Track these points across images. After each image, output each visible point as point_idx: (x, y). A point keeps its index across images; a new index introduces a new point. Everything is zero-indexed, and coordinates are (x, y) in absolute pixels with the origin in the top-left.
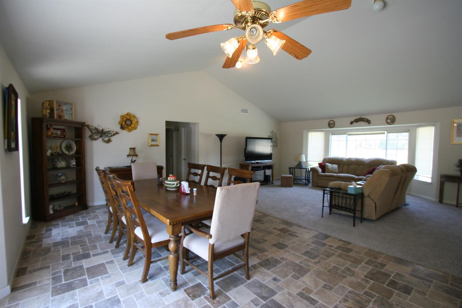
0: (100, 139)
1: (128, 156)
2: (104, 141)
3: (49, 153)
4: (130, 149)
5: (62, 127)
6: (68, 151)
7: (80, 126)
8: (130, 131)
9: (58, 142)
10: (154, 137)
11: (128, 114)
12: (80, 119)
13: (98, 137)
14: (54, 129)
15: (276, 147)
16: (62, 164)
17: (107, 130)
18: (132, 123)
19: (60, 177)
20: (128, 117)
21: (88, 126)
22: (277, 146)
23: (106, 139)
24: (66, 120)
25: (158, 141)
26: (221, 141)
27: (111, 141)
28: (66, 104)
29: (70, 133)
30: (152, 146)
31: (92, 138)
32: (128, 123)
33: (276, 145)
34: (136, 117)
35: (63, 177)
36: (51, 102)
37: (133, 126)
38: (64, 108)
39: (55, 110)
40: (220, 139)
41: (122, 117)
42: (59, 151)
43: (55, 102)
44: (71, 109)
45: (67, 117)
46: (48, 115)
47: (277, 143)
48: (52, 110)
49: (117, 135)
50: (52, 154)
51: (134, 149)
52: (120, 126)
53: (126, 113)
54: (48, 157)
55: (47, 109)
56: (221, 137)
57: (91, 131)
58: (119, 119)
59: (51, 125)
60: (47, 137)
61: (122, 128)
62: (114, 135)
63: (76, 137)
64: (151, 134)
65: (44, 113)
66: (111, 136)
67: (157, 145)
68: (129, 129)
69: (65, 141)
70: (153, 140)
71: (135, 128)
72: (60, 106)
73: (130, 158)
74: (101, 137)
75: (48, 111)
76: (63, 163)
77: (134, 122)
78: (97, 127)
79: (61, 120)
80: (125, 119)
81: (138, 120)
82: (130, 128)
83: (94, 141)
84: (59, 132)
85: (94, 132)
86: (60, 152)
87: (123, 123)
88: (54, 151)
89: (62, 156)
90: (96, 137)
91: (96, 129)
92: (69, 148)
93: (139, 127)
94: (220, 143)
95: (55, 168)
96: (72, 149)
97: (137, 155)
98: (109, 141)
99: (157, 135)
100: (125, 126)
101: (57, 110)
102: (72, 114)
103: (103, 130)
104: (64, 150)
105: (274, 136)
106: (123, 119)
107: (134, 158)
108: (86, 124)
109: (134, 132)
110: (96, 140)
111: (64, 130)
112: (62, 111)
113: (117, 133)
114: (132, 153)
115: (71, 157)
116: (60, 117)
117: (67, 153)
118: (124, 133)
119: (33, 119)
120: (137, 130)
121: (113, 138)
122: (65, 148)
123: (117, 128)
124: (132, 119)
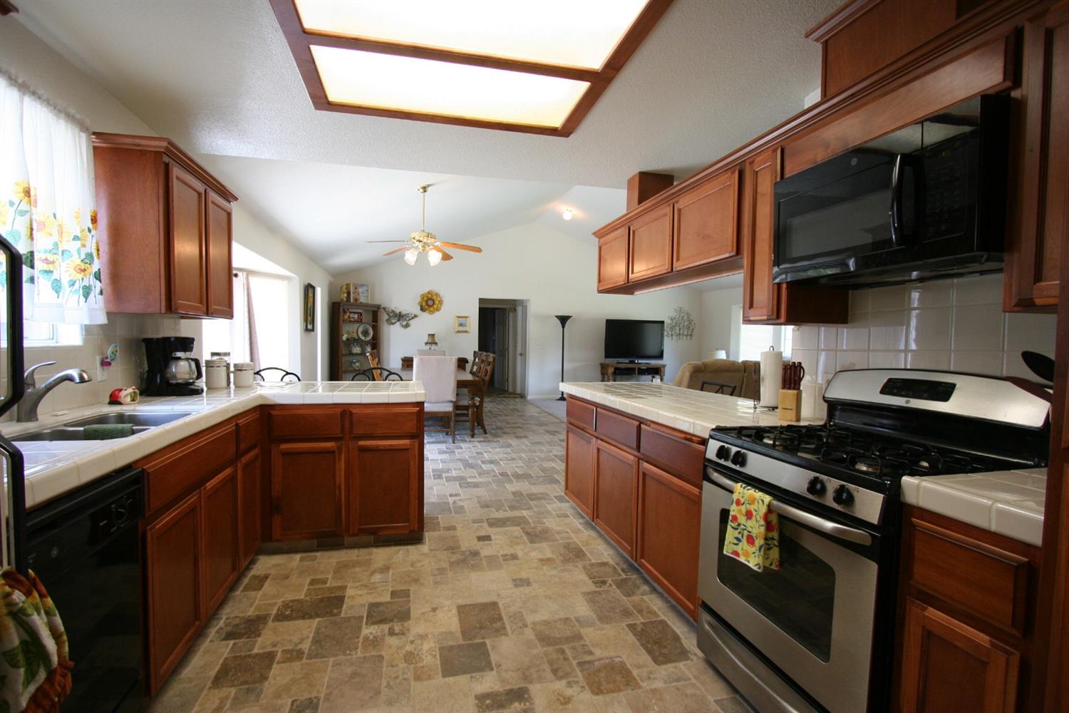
0: (398, 323)
1: (426, 343)
2: (403, 326)
3: (345, 338)
4: (429, 335)
5: (359, 311)
6: (365, 336)
7: (376, 309)
8: (432, 312)
9: (356, 326)
10: (462, 320)
11: (429, 293)
12: (377, 302)
13: (395, 320)
14: (351, 313)
15: (689, 337)
16: (357, 350)
17: (405, 312)
18: (434, 303)
19: (354, 363)
20: (430, 296)
21: (384, 309)
22: (691, 335)
23: (404, 323)
24: (361, 303)
25: (468, 324)
26: (563, 327)
27: (409, 326)
28: (362, 286)
29: (367, 317)
30: (458, 332)
31: (389, 322)
32: (430, 303)
33: (689, 333)
34: (439, 296)
35: (357, 364)
36: (348, 286)
37: (435, 306)
38: (360, 290)
39: (352, 293)
40: (561, 323)
41: (423, 296)
42: (355, 336)
43: (352, 285)
44: (368, 291)
45: (362, 300)
46: (345, 299)
47: (693, 329)
48: (349, 293)
49: (416, 319)
50: (348, 339)
51: (433, 335)
52: (419, 308)
53: (426, 291)
54: (344, 342)
55: (344, 293)
56: (563, 320)
57: (388, 314)
58: (419, 299)
59: (348, 310)
60: (343, 321)
61: (422, 309)
62: (413, 318)
63: (373, 322)
64: (459, 317)
65: (342, 297)
66: (410, 320)
67: (466, 332)
68: (431, 311)
69: (361, 326)
70: (461, 325)
71: (438, 310)
72: (356, 288)
73: (427, 347)
74: (399, 320)
75: (346, 295)
76: (357, 348)
77: (437, 302)
78: (394, 309)
79: (357, 304)
80: (425, 298)
81: (443, 299)
82: (432, 309)
83: (392, 326)
84: (356, 316)
85: (391, 315)
86: (357, 338)
87: (424, 304)
88: (350, 336)
89: (357, 341)
90: (393, 321)
91: (393, 311)
92: (365, 333)
93: (443, 308)
94: (562, 329)
95: (351, 354)
96: (368, 334)
97: (436, 344)
98: (407, 326)
99: (466, 317)
100: (426, 307)
101: (353, 293)
102: (368, 297)
103: (400, 313)
104: (360, 335)
105: (685, 318)
106: (423, 299)
107: (433, 347)
108: (382, 307)
109: (437, 313)
110: (393, 324)
111: (361, 313)
112: (358, 294)
113: (416, 316)
114: (430, 341)
115: (367, 343)
116: (356, 300)
117: (363, 338)
118: (425, 315)
119: (333, 304)
120: (441, 312)
121: (411, 322)
122: (362, 333)
123: (416, 310)
124: (434, 297)
